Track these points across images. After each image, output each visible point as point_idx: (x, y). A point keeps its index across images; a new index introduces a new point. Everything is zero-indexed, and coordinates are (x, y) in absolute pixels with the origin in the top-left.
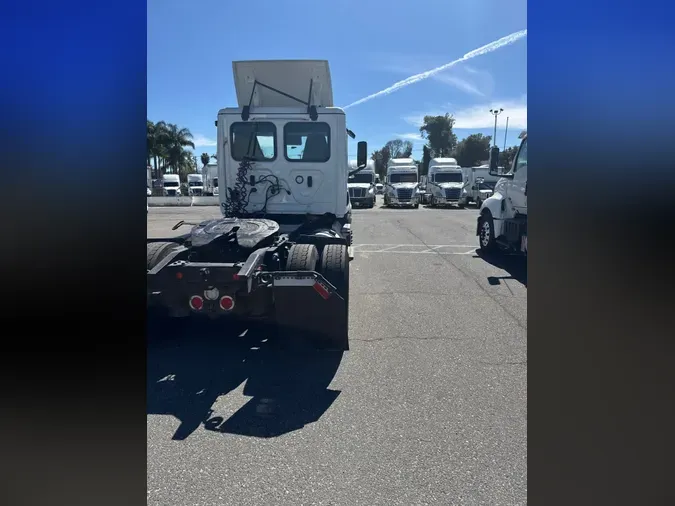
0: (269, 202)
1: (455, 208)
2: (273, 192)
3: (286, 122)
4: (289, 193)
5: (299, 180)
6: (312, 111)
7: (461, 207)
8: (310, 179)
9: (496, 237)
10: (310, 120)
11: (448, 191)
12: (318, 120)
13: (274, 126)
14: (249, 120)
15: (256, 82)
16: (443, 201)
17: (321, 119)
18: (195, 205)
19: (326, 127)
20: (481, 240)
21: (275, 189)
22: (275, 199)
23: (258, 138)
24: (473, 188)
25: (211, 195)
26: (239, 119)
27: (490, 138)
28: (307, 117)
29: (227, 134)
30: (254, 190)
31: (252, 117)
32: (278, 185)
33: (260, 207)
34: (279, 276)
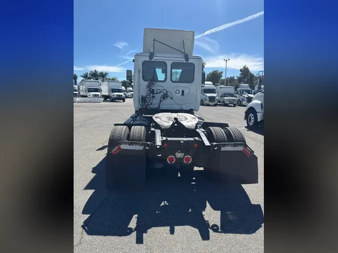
0: (161, 103)
1: (211, 106)
2: (164, 98)
3: (172, 62)
4: (172, 99)
5: (177, 92)
6: (187, 57)
7: (215, 105)
8: (183, 91)
9: (259, 121)
10: (185, 61)
11: (210, 97)
12: (189, 62)
13: (166, 64)
14: (153, 60)
15: (154, 40)
16: (207, 102)
17: (190, 61)
18: (78, 102)
19: (193, 65)
20: (247, 122)
21: (165, 96)
22: (164, 102)
23: (156, 69)
24: (221, 96)
25: (86, 96)
26: (148, 59)
27: (222, 72)
28: (184, 59)
29: (140, 67)
30: (153, 97)
31: (154, 58)
32: (167, 94)
33: (156, 106)
34: (224, 146)
